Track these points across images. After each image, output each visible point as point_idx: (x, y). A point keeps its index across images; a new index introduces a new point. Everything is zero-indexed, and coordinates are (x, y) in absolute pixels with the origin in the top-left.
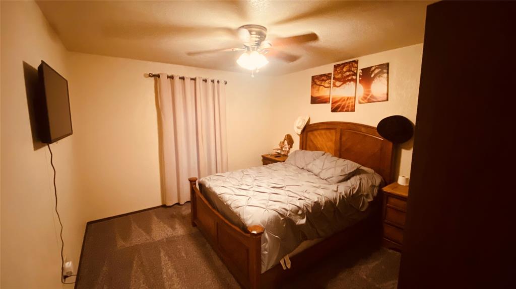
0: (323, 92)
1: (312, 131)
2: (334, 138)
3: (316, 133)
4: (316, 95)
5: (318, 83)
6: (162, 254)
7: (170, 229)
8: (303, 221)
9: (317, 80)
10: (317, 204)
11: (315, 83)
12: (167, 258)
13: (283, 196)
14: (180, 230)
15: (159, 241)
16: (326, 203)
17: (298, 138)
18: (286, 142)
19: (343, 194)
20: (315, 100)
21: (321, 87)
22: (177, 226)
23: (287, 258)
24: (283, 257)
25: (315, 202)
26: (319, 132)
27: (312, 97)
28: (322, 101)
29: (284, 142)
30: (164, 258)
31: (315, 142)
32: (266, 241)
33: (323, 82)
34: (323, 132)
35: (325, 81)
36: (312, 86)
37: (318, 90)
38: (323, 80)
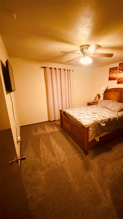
0: (114, 75)
1: (108, 92)
2: (117, 95)
3: (110, 93)
4: (111, 76)
5: (112, 71)
6: (51, 137)
7: (52, 129)
8: (104, 125)
9: (112, 70)
10: (109, 119)
11: (111, 71)
12: (52, 138)
13: (96, 116)
14: (56, 129)
15: (49, 133)
16: (113, 119)
17: (103, 95)
18: (97, 97)
19: (120, 116)
20: (110, 79)
21: (113, 73)
22: (55, 128)
23: (98, 138)
24: (96, 137)
25: (109, 118)
26: (111, 92)
27: (109, 77)
28: (114, 79)
29: (96, 97)
30: (51, 138)
31: (109, 97)
32: (90, 130)
33: (114, 71)
34: (113, 92)
35: (115, 70)
36: (109, 72)
37: (112, 74)
38: (114, 70)
